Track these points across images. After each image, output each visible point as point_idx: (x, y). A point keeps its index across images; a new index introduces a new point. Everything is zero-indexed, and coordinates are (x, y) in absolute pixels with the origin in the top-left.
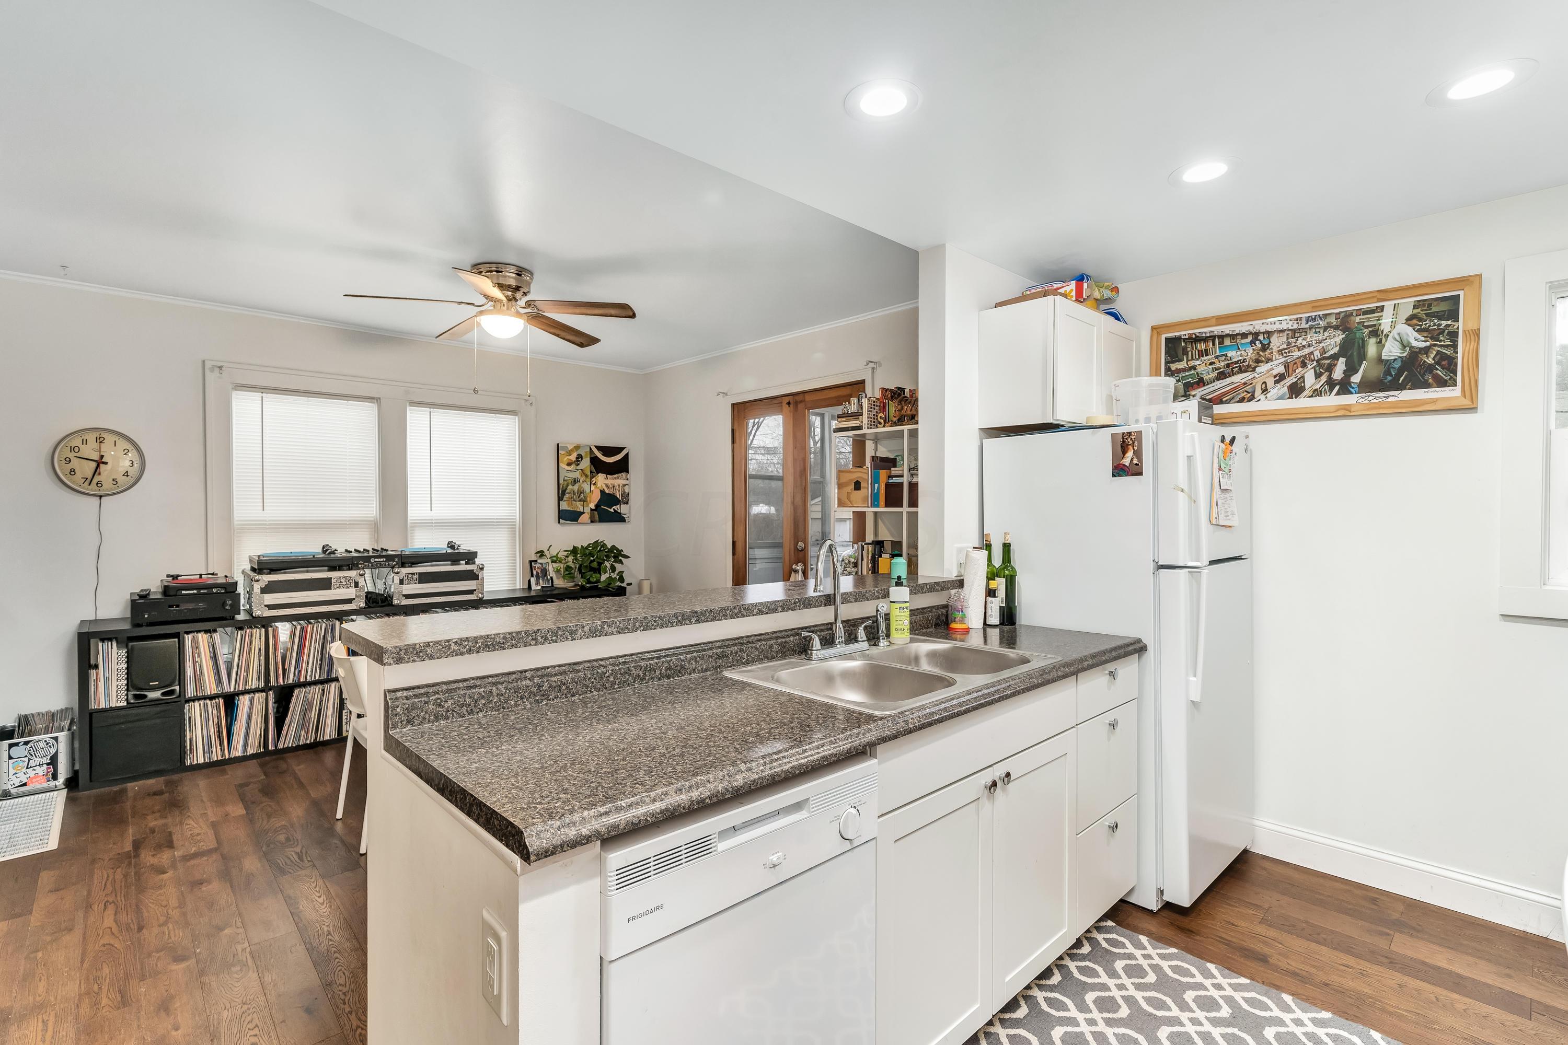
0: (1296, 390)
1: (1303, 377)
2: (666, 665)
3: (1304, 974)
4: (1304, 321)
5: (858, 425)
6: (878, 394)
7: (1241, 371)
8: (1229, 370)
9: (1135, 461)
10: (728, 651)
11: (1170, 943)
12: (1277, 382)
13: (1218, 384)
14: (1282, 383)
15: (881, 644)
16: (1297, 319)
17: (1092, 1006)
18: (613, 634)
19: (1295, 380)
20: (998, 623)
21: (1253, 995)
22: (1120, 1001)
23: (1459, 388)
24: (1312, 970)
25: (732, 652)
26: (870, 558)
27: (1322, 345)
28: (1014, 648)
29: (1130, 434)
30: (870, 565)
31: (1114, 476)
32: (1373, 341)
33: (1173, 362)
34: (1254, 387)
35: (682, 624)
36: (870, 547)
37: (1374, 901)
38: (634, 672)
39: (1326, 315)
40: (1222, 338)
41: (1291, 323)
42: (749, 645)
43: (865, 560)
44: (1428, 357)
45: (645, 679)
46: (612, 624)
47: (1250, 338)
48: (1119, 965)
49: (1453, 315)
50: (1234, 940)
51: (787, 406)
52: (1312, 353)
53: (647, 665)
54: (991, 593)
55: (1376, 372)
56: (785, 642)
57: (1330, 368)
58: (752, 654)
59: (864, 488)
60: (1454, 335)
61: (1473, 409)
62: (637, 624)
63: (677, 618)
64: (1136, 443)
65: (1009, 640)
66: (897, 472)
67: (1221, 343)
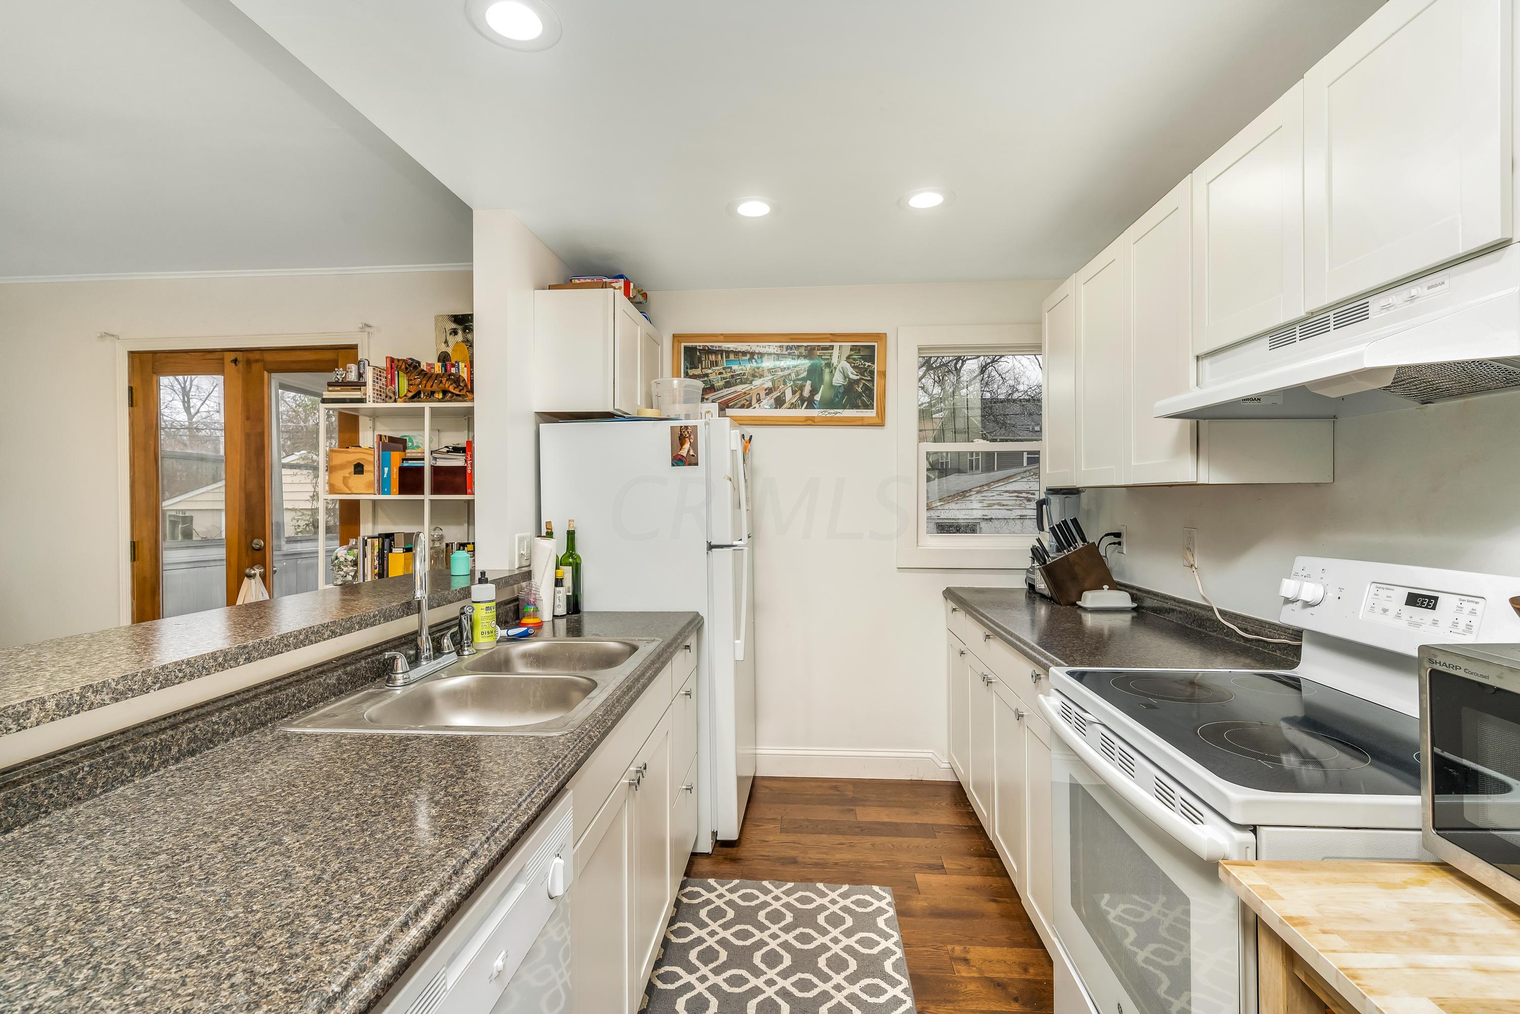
0: (779, 403)
1: (784, 392)
2: (189, 735)
3: (821, 861)
4: (785, 349)
5: (360, 397)
6: (383, 364)
7: (742, 383)
8: (733, 380)
9: (692, 453)
10: (282, 695)
11: (732, 876)
12: (767, 394)
13: (725, 391)
14: (771, 395)
15: (466, 653)
16: (780, 346)
17: (698, 963)
18: (105, 704)
19: (779, 394)
20: (565, 613)
21: (800, 894)
22: (717, 947)
23: (875, 410)
24: (825, 856)
25: (287, 695)
26: (376, 553)
27: (796, 369)
28: (579, 636)
29: (686, 427)
30: (377, 562)
31: (673, 465)
32: (827, 370)
33: (691, 368)
34: (751, 397)
35: (224, 668)
36: (376, 541)
37: (836, 788)
38: (132, 759)
39: (799, 346)
40: (728, 352)
41: (776, 348)
42: (311, 682)
43: (369, 556)
44: (858, 387)
45: (152, 766)
46: (103, 687)
47: (748, 356)
48: (703, 914)
49: (871, 359)
50: (771, 854)
51: (234, 364)
52: (790, 374)
53: (156, 743)
54: (558, 582)
55: (830, 394)
56: (357, 669)
57: (802, 388)
58: (314, 692)
59: (369, 471)
60: (872, 373)
61: (882, 425)
62: (149, 680)
63: (215, 660)
64: (692, 436)
65: (575, 630)
66: (413, 455)
67: (727, 357)
